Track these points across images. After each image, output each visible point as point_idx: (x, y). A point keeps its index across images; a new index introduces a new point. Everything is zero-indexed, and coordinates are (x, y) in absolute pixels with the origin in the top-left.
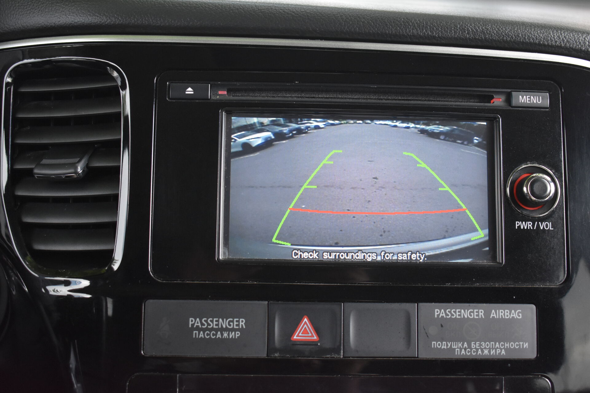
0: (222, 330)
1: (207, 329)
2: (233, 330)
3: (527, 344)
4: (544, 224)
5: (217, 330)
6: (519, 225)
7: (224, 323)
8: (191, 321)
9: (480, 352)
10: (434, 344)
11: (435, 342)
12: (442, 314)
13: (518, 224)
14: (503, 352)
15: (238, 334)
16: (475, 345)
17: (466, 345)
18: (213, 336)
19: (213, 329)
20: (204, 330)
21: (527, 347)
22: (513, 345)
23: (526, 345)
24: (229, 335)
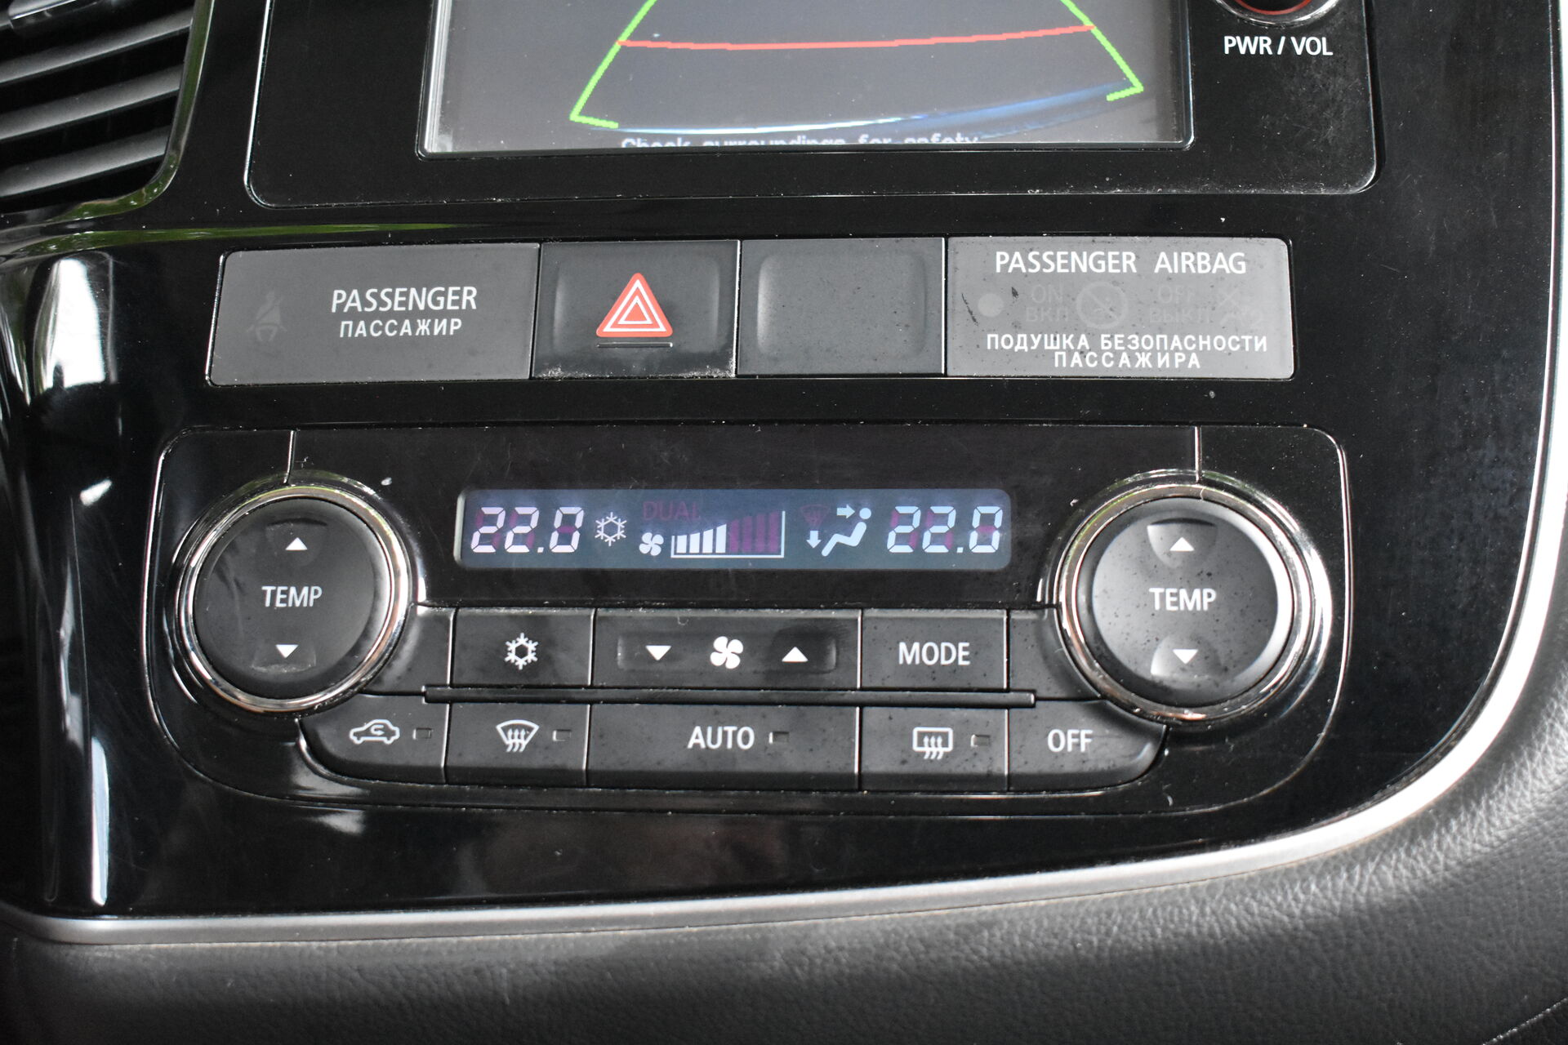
0: (415, 315)
1: (376, 314)
2: (445, 314)
3: (1264, 339)
4: (1306, 41)
5: (400, 317)
6: (1233, 45)
7: (421, 299)
8: (338, 297)
9: (1124, 360)
10: (993, 340)
11: (996, 336)
12: (1017, 261)
13: (1229, 42)
14: (1194, 361)
15: (456, 324)
16: (1109, 342)
17: (1084, 341)
18: (391, 331)
19: (391, 314)
20: (369, 318)
21: (1265, 349)
22: (1225, 343)
23: (1261, 344)
24: (431, 327)
